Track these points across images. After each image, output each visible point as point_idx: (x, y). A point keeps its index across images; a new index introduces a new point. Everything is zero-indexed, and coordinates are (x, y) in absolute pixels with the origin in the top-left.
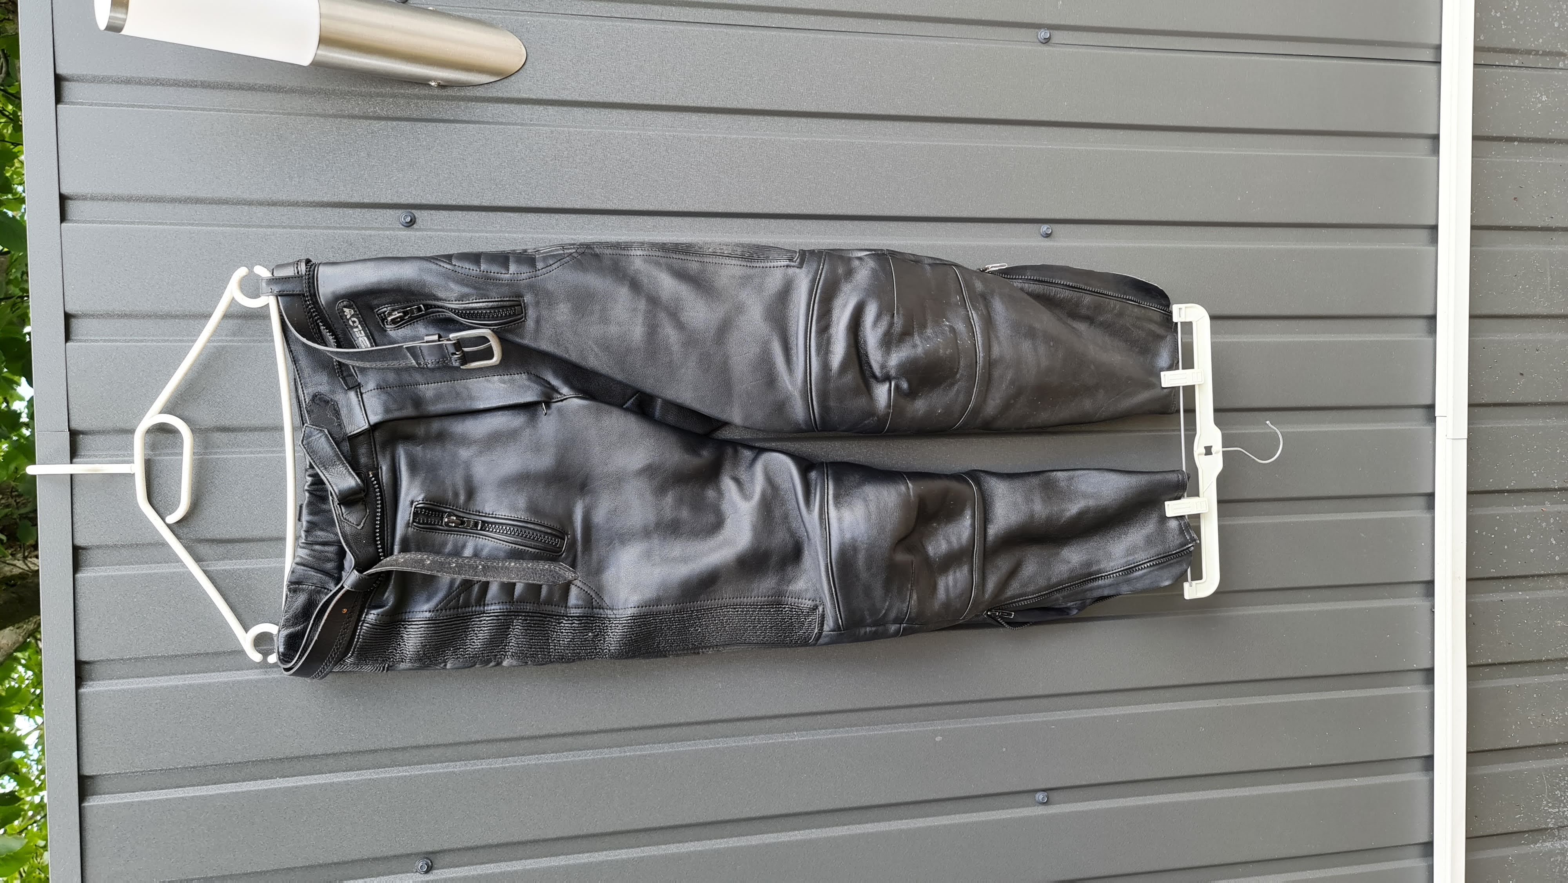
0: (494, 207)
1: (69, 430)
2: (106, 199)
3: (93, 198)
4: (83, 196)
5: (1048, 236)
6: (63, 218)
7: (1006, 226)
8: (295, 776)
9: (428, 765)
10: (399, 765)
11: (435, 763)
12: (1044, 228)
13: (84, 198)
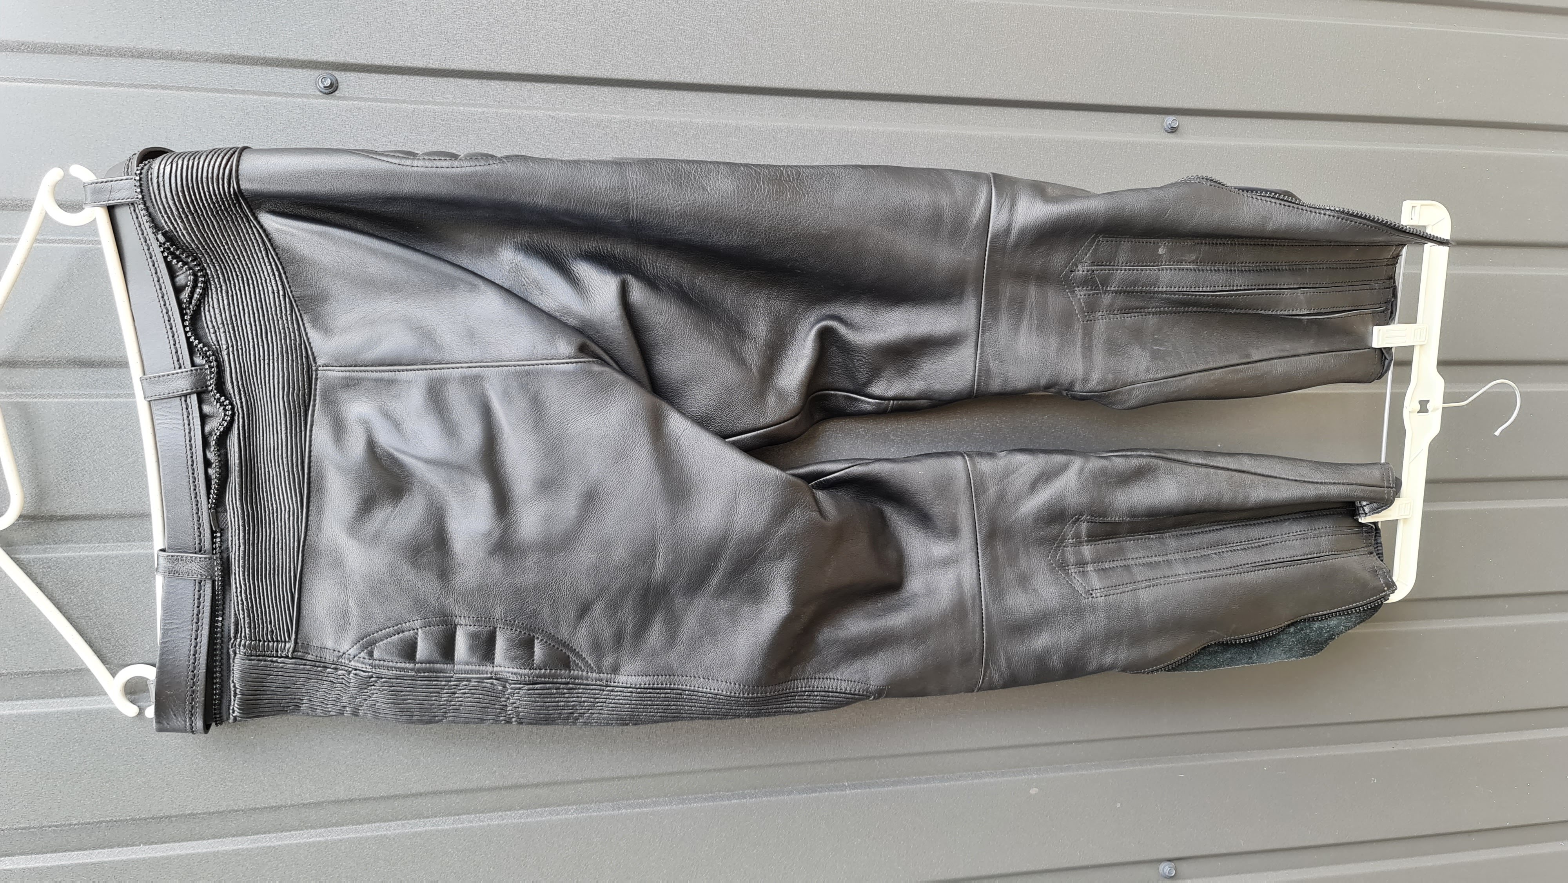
0: (445, 70)
5: (1173, 130)
7: (1120, 116)
8: (165, 842)
9: (351, 827)
10: (312, 827)
11: (361, 824)
12: (1169, 120)
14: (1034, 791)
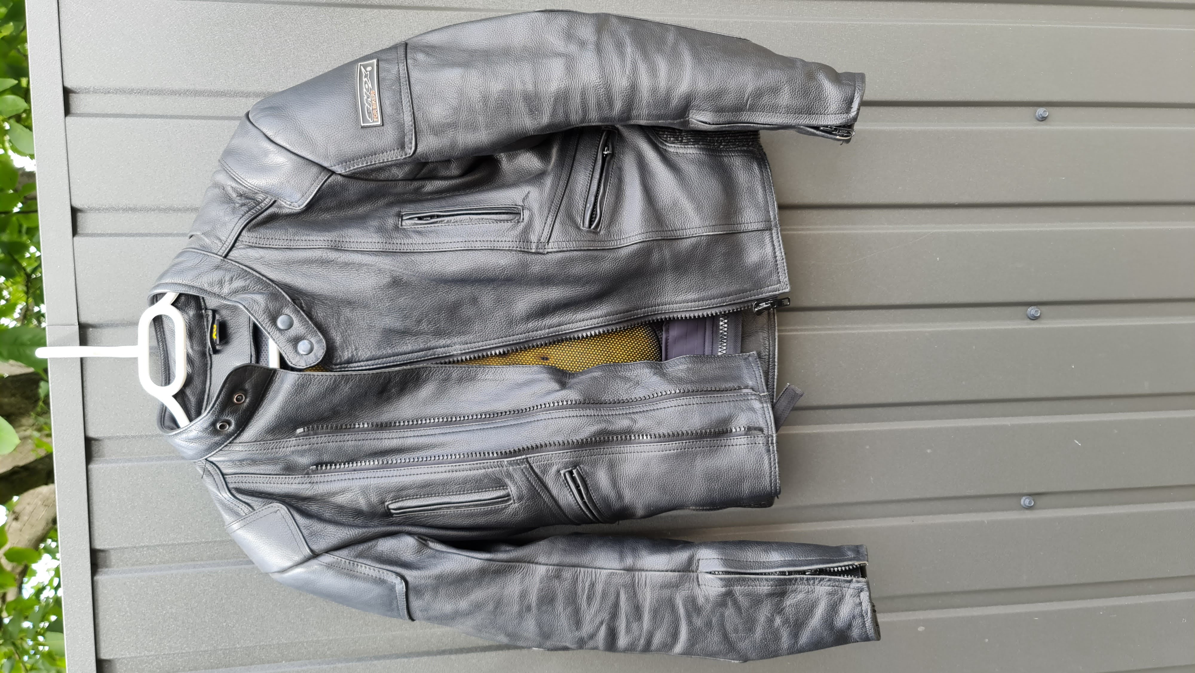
1: (79, 324)
2: (109, 92)
3: (95, 92)
4: (86, 89)
5: (1043, 119)
6: (67, 111)
7: (1000, 109)
12: (1041, 111)
13: (87, 91)
14: (921, 629)
